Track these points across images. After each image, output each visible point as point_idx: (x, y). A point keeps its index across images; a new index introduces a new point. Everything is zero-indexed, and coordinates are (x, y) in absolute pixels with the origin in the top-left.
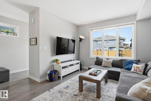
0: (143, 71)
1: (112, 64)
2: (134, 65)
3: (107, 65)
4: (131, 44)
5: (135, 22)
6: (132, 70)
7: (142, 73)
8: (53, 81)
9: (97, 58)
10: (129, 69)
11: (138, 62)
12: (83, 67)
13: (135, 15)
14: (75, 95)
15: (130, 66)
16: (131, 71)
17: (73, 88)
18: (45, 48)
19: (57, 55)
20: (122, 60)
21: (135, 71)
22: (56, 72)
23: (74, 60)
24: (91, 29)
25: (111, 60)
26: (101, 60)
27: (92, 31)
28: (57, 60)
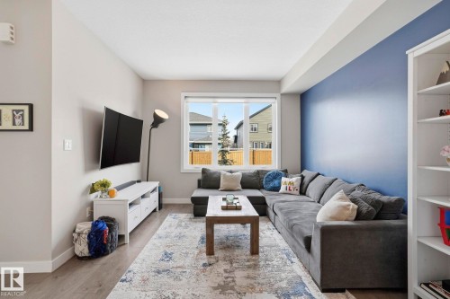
0: (298, 188)
1: (241, 183)
2: (284, 179)
3: (232, 185)
4: (236, 137)
5: (278, 95)
6: (283, 189)
7: (298, 192)
8: (108, 254)
9: (204, 171)
10: (276, 189)
11: (286, 173)
12: (165, 201)
13: (279, 82)
14: (204, 265)
15: (276, 182)
16: (281, 191)
17: (187, 253)
18: (69, 144)
19: (103, 166)
20: (258, 173)
21: (288, 191)
22: (110, 221)
23: (139, 181)
24: (183, 94)
25: (239, 174)
26: (215, 176)
27: (189, 100)
28: (104, 185)
